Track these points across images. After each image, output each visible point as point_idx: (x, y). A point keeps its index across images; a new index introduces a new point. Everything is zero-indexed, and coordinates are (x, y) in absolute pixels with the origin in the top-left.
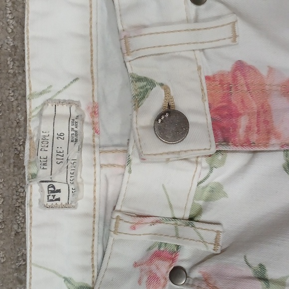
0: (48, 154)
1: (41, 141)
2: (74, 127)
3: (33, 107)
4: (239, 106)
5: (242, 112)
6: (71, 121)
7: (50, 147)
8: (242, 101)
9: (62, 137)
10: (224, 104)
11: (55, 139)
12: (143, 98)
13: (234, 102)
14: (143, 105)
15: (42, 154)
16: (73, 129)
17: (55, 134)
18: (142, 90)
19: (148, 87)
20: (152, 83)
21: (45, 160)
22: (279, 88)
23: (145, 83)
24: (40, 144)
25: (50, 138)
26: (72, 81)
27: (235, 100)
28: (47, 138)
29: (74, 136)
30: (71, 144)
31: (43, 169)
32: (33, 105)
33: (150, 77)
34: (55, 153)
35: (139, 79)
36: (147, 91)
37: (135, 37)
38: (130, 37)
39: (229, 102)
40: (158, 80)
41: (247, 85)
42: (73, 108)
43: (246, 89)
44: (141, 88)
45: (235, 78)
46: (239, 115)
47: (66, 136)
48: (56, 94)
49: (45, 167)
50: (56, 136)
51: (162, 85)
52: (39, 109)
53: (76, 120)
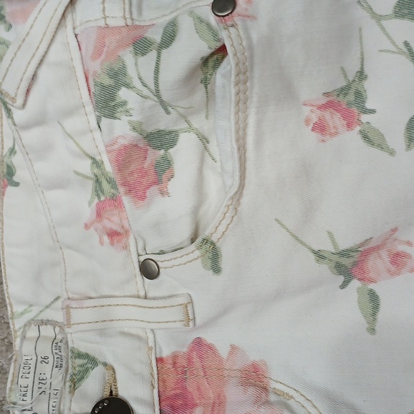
0: (29, 382)
1: (23, 365)
2: (57, 351)
3: (17, 327)
4: (195, 394)
5: (198, 401)
6: (54, 344)
7: (32, 373)
8: (199, 389)
9: (46, 361)
10: (178, 391)
11: (39, 363)
12: (82, 378)
13: (190, 389)
14: (80, 388)
15: (22, 382)
16: (56, 353)
17: (39, 358)
18: (81, 369)
19: (90, 366)
20: (93, 362)
21: (25, 389)
22: (239, 374)
23: (85, 361)
24: (21, 369)
25: (32, 363)
26: (52, 300)
27: (191, 386)
28: (29, 362)
29: (59, 360)
30: (56, 370)
31: (23, 400)
32: (17, 324)
33: (92, 353)
34: (37, 381)
35: (80, 355)
36: (87, 370)
37: (76, 308)
38: (72, 308)
39: (184, 388)
40: (100, 359)
41: (204, 369)
42: (57, 329)
43: (202, 374)
44: (81, 366)
45: (189, 360)
46: (195, 405)
47: (51, 360)
48: (39, 314)
49: (25, 398)
50: (40, 359)
51: (105, 364)
52: (22, 330)
53: (59, 344)
